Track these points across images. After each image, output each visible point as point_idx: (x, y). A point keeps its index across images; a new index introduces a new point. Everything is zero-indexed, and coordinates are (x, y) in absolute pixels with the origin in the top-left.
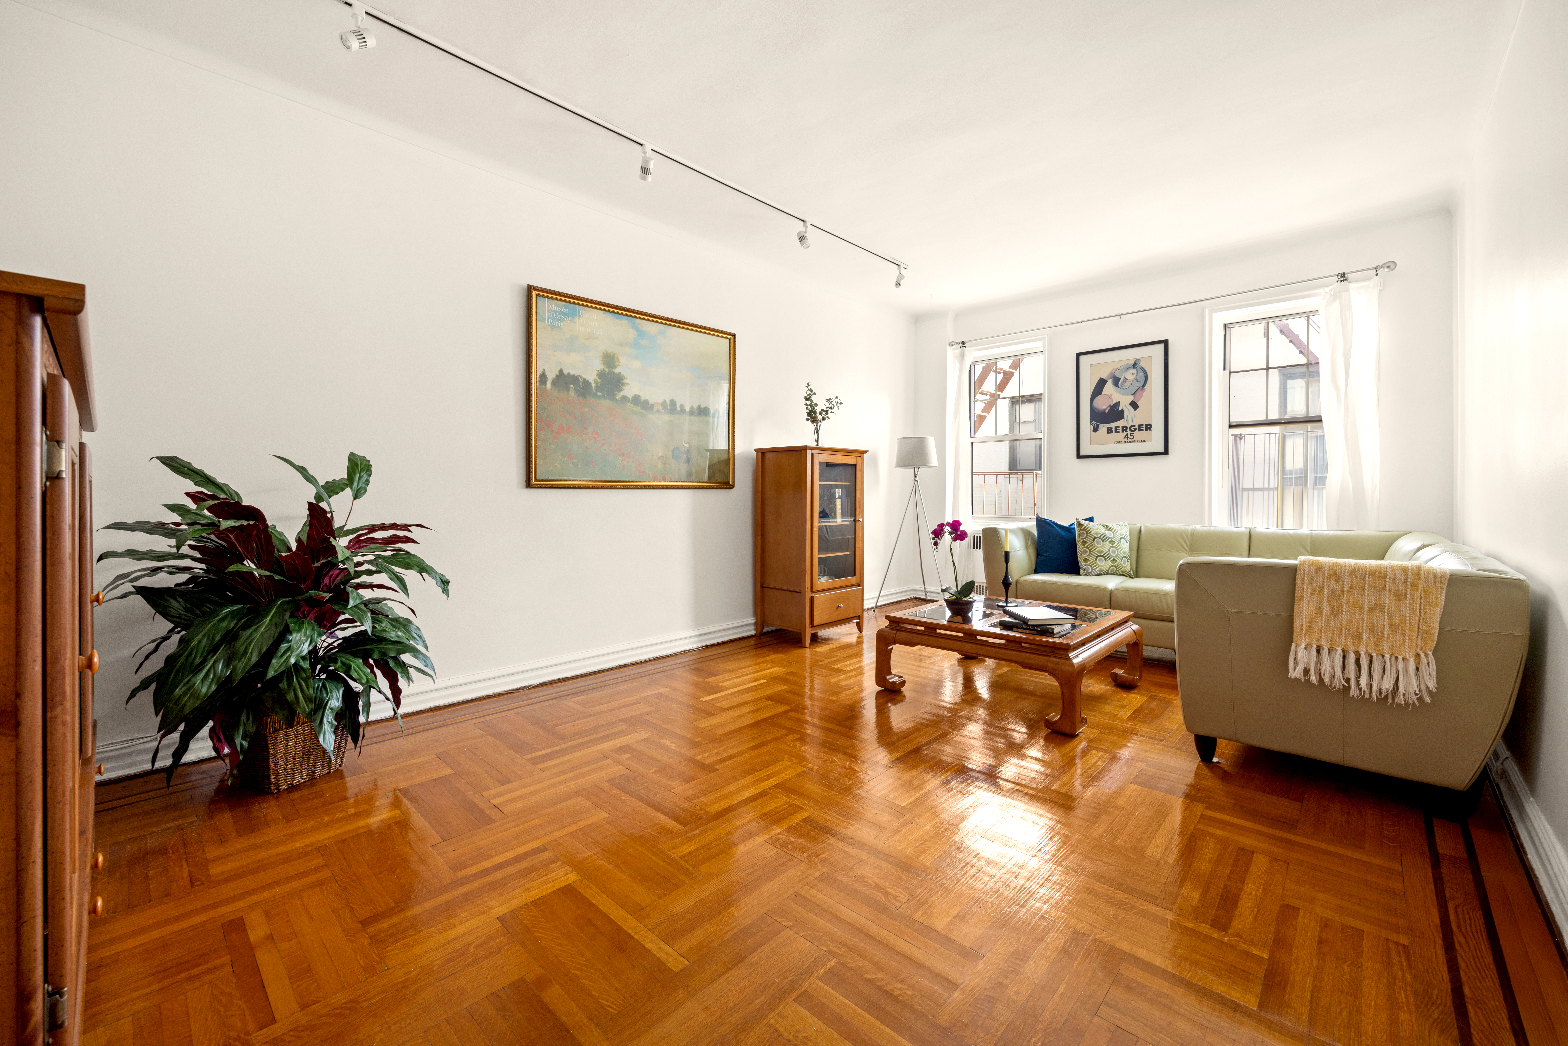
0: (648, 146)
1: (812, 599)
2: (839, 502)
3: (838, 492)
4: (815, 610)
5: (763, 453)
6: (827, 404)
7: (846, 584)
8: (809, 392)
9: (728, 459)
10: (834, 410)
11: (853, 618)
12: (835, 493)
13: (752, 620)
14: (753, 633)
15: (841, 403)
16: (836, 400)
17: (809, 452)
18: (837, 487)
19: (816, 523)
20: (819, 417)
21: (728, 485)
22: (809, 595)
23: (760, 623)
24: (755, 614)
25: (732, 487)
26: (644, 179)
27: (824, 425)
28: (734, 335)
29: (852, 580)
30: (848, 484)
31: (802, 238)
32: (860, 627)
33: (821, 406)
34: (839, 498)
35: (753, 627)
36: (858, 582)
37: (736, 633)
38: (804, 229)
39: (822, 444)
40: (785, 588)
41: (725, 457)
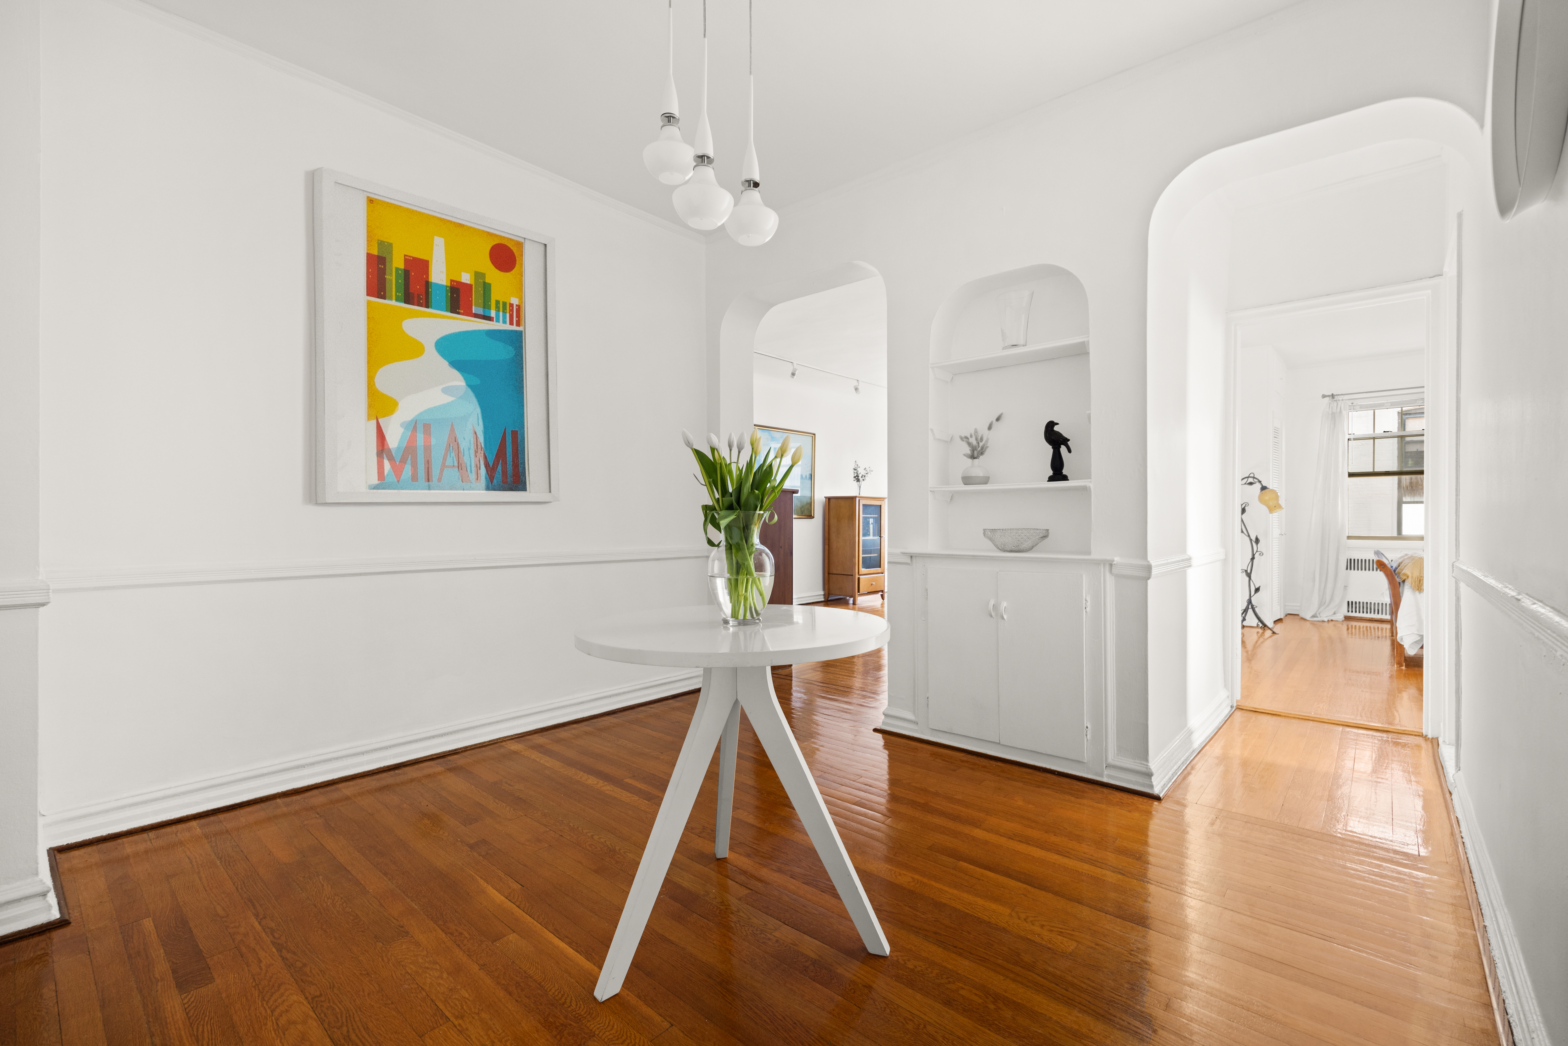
0: (795, 363)
1: (859, 578)
2: (871, 526)
3: (871, 521)
4: (860, 584)
5: (829, 499)
6: (865, 472)
7: (875, 572)
8: (856, 466)
9: (811, 502)
10: (868, 475)
11: (879, 591)
12: (869, 521)
13: (822, 593)
14: (823, 600)
15: (872, 471)
16: (869, 469)
17: (857, 499)
18: (871, 517)
19: (861, 538)
20: (861, 479)
21: (810, 517)
22: (857, 576)
23: (827, 593)
24: (824, 589)
25: (814, 517)
26: (793, 378)
27: (863, 483)
28: (814, 434)
29: (878, 570)
30: (876, 516)
31: (856, 389)
32: (882, 597)
33: (861, 472)
34: (872, 523)
35: (823, 597)
36: (882, 571)
37: (813, 599)
38: (857, 384)
39: (862, 495)
40: (842, 573)
41: (809, 501)
